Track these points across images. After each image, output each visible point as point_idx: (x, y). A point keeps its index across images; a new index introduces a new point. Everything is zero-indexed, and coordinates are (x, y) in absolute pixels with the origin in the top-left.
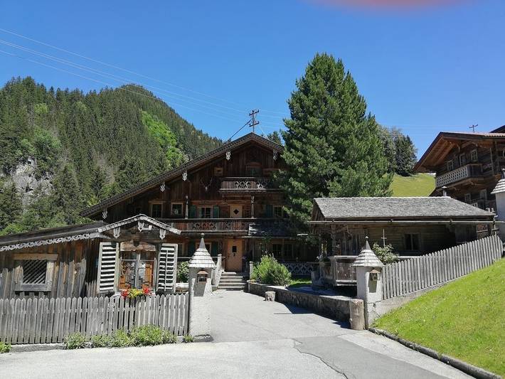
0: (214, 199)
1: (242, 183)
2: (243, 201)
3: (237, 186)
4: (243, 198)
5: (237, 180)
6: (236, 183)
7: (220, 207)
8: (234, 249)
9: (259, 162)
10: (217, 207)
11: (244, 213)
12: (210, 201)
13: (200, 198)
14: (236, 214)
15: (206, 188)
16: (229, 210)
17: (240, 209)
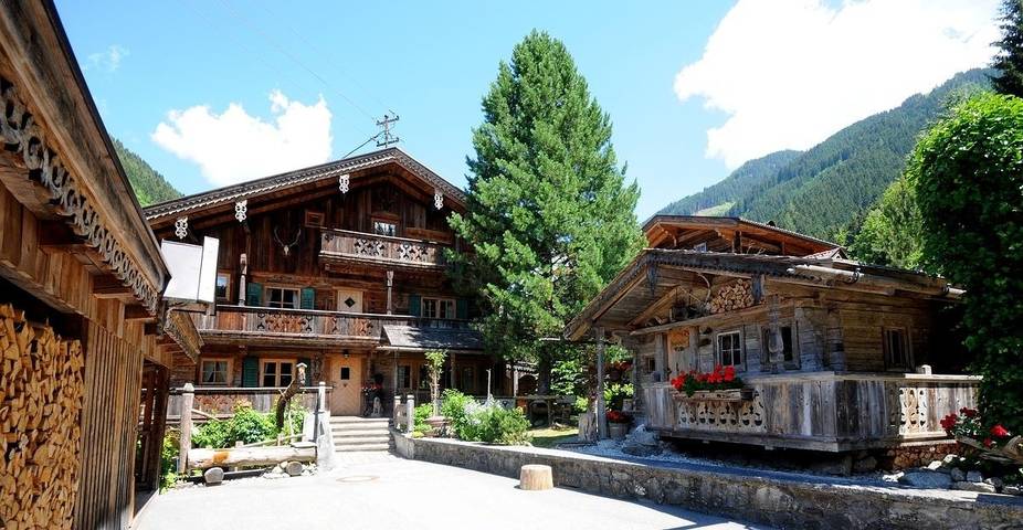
0: (302, 274)
1: (370, 246)
2: (363, 282)
3: (360, 249)
4: (365, 278)
5: (358, 237)
6: (357, 244)
7: (315, 290)
8: (345, 374)
9: (398, 214)
10: (311, 291)
11: (367, 305)
12: (294, 278)
13: (271, 268)
14: (350, 306)
15: (286, 249)
16: (336, 297)
17: (358, 297)
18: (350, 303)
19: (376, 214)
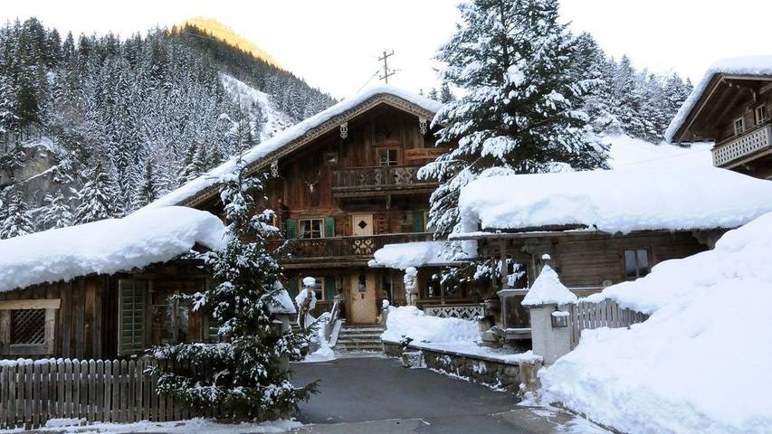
0: (324, 206)
1: (369, 177)
2: (373, 206)
5: (360, 170)
6: (359, 177)
7: (334, 218)
9: (399, 140)
10: (332, 219)
11: (376, 226)
12: (319, 211)
13: (301, 205)
14: (363, 227)
15: (312, 188)
16: (351, 223)
17: (369, 219)
18: (363, 225)
19: (378, 144)
